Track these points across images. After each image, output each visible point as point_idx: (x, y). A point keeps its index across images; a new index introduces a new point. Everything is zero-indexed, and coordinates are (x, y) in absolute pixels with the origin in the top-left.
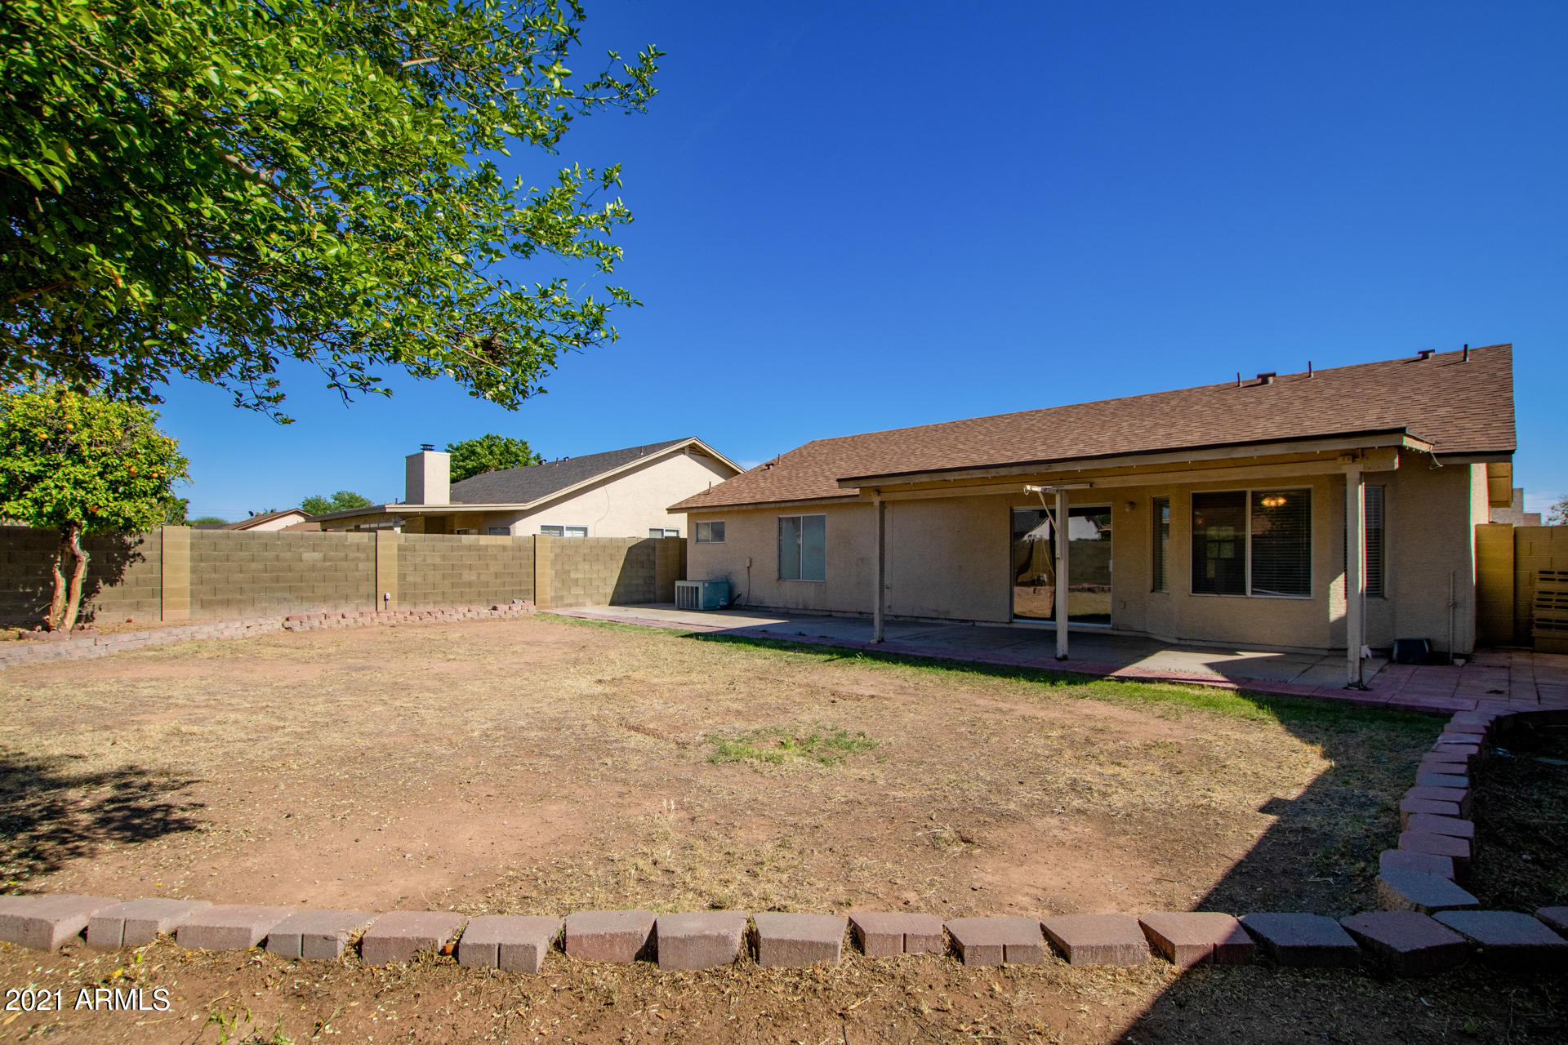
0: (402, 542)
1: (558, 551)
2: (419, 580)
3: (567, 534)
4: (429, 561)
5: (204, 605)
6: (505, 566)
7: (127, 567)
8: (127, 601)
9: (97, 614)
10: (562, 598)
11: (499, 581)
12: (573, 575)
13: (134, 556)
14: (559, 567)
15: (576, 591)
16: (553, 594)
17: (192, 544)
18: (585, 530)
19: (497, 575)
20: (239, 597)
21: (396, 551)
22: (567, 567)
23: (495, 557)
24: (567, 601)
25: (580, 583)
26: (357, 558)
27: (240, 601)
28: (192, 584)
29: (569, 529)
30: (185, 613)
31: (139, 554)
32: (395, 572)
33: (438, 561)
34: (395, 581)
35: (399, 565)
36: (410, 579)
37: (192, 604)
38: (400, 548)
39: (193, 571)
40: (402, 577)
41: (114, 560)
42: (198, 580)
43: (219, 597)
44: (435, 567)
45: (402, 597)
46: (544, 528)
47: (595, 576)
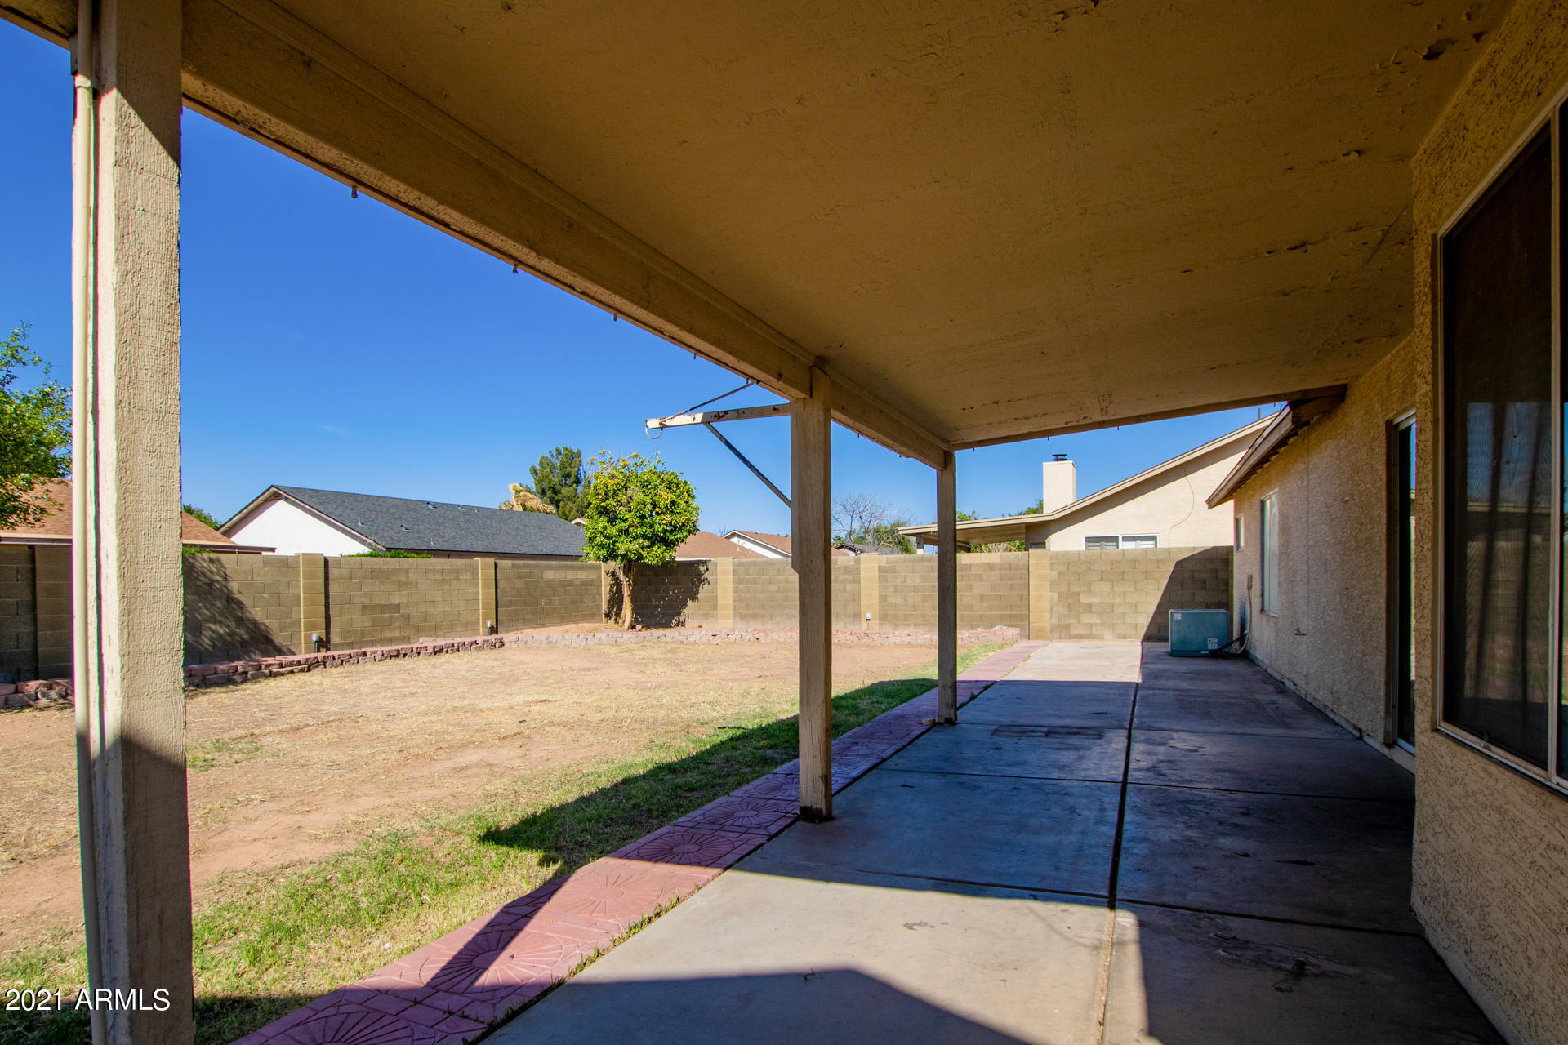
0: (883, 563)
1: (1063, 568)
2: (899, 601)
3: (1123, 545)
4: (909, 582)
5: (743, 617)
6: (992, 587)
7: (700, 589)
8: (701, 612)
9: (688, 621)
10: (1067, 627)
11: (984, 604)
12: (1084, 599)
13: (703, 581)
14: (1063, 589)
15: (1086, 619)
16: (1055, 621)
17: (734, 570)
18: (1154, 538)
19: (982, 598)
20: (762, 612)
21: (876, 573)
22: (1075, 589)
23: (979, 578)
24: (1074, 631)
25: (1094, 609)
26: (845, 581)
27: (763, 616)
28: (734, 601)
29: (1125, 539)
30: (730, 623)
31: (707, 579)
32: (876, 593)
33: (917, 581)
34: (876, 601)
35: (880, 586)
36: (891, 600)
37: (734, 616)
38: (880, 570)
39: (735, 591)
40: (883, 598)
41: (694, 584)
42: (738, 599)
43: (751, 612)
44: (915, 589)
45: (883, 618)
46: (1088, 540)
47: (1118, 600)
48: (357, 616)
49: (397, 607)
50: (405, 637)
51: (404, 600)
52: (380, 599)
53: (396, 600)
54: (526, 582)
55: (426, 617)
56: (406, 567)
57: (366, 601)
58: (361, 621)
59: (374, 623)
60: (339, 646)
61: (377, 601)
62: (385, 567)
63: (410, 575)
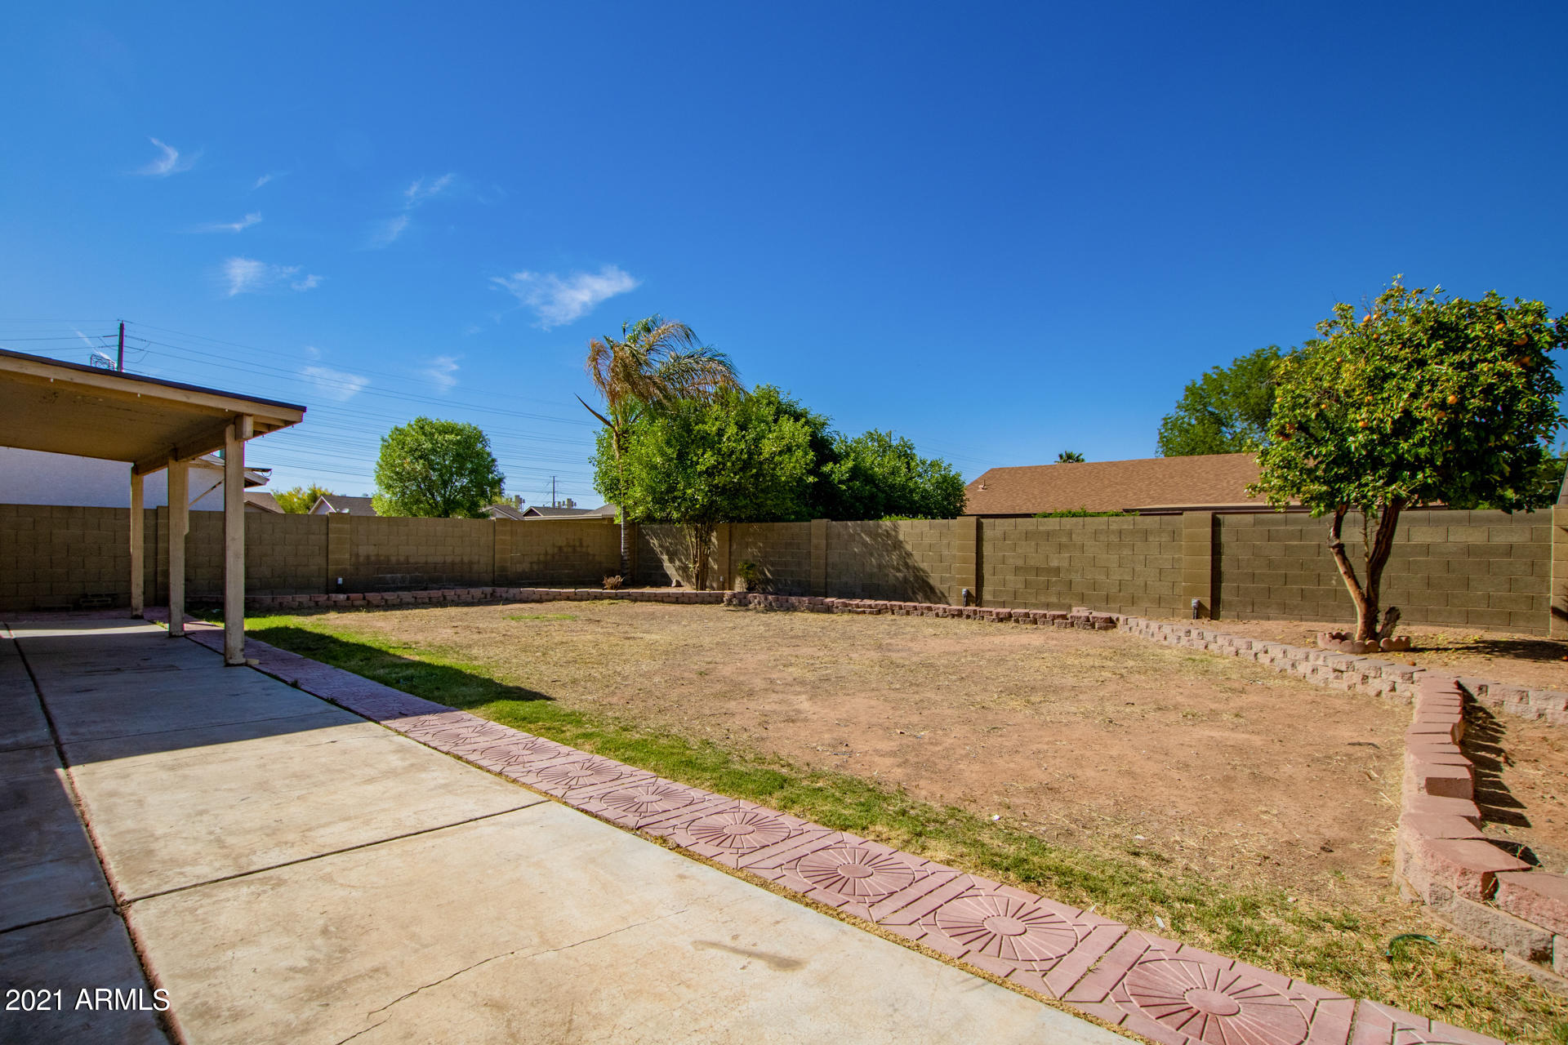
48: (1010, 577)
49: (1057, 570)
50: (1064, 605)
51: (1065, 564)
52: (1035, 560)
53: (1054, 563)
54: (1287, 548)
55: (1094, 585)
56: (1068, 527)
57: (1020, 563)
58: (1014, 582)
59: (1027, 584)
60: (989, 603)
61: (1032, 563)
62: (1041, 528)
63: (1073, 536)
